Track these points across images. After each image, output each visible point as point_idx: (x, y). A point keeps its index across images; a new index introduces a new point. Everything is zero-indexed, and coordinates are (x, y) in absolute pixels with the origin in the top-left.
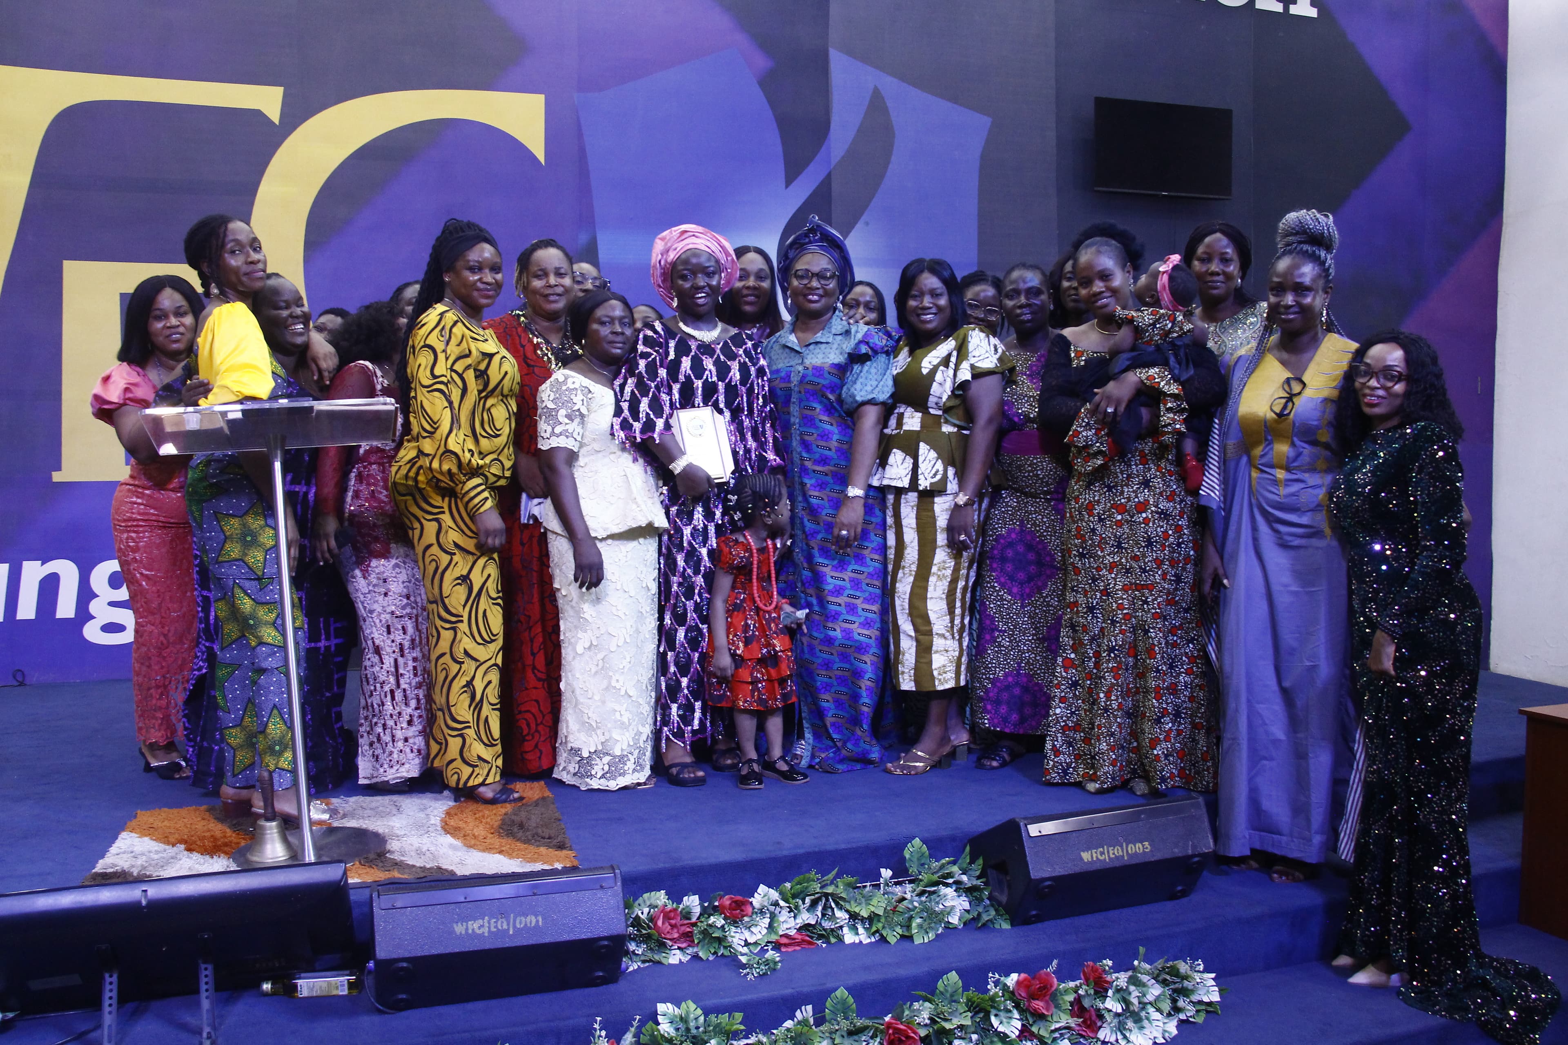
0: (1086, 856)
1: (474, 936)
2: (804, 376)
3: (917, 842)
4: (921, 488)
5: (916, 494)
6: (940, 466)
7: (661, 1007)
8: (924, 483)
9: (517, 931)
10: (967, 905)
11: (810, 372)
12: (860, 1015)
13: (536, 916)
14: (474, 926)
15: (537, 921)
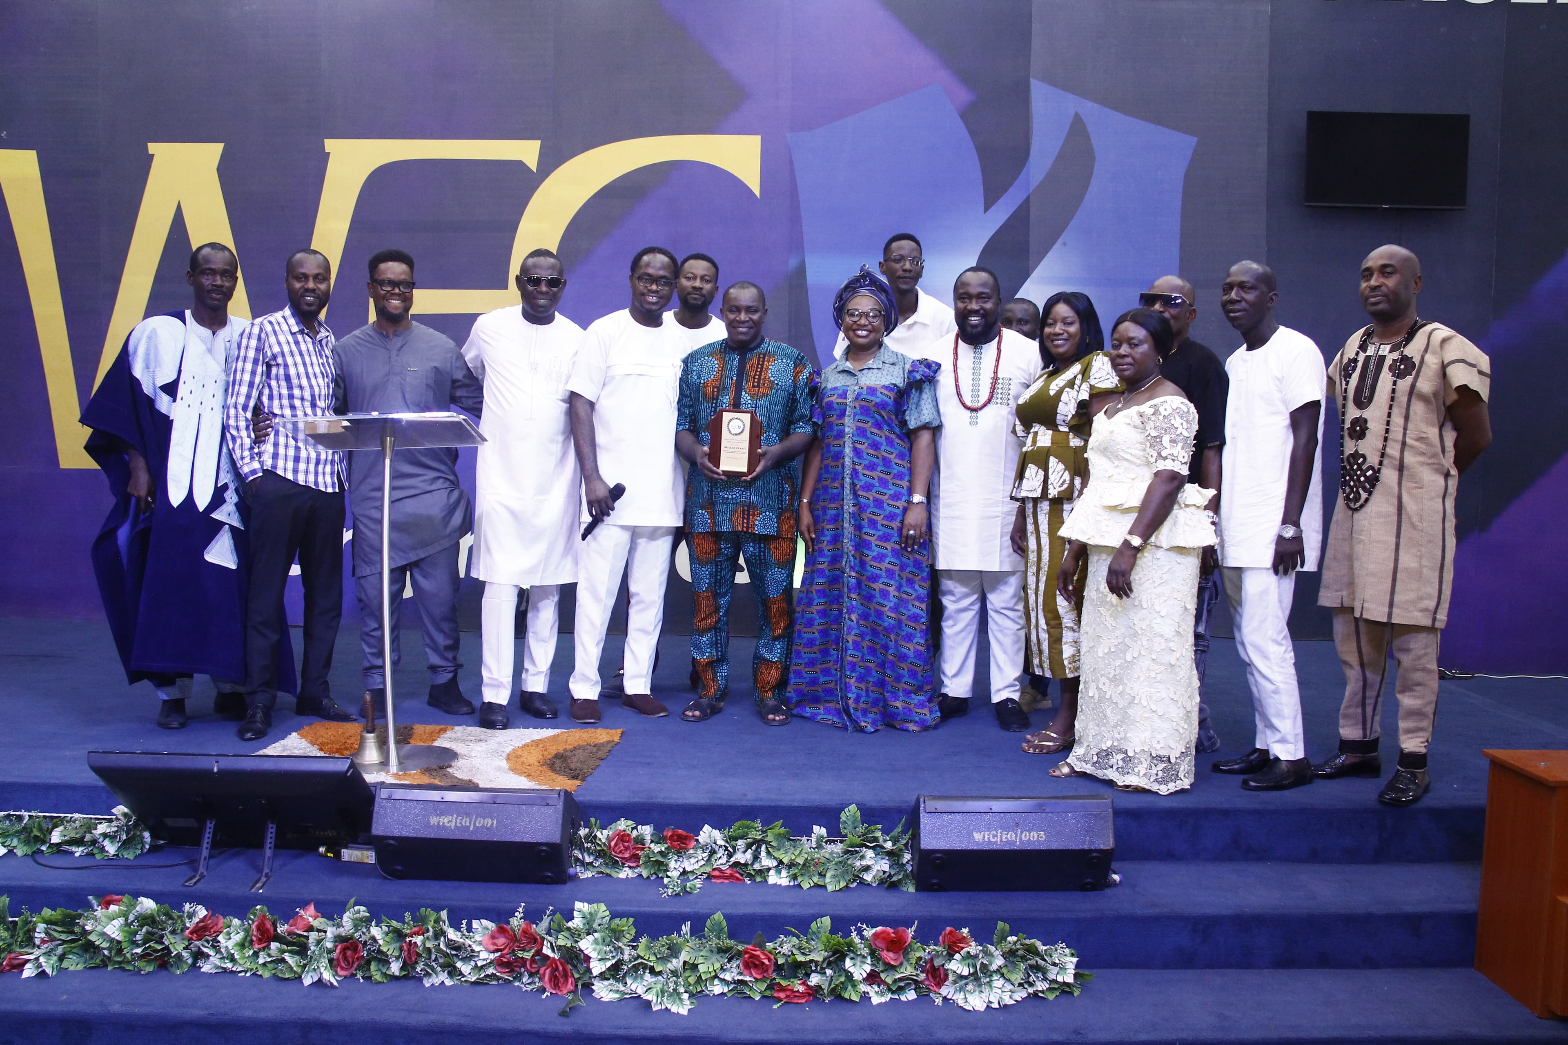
0: (978, 836)
1: (444, 827)
2: (859, 395)
3: (853, 808)
4: (1050, 497)
5: (1047, 503)
6: (1067, 476)
7: (578, 905)
8: (1053, 492)
9: (477, 829)
10: (886, 868)
11: (864, 391)
12: (730, 937)
13: (492, 820)
14: (445, 820)
15: (492, 824)
